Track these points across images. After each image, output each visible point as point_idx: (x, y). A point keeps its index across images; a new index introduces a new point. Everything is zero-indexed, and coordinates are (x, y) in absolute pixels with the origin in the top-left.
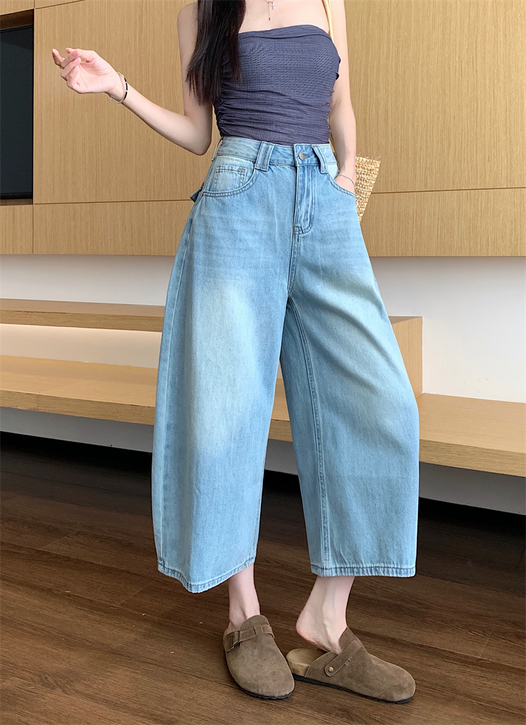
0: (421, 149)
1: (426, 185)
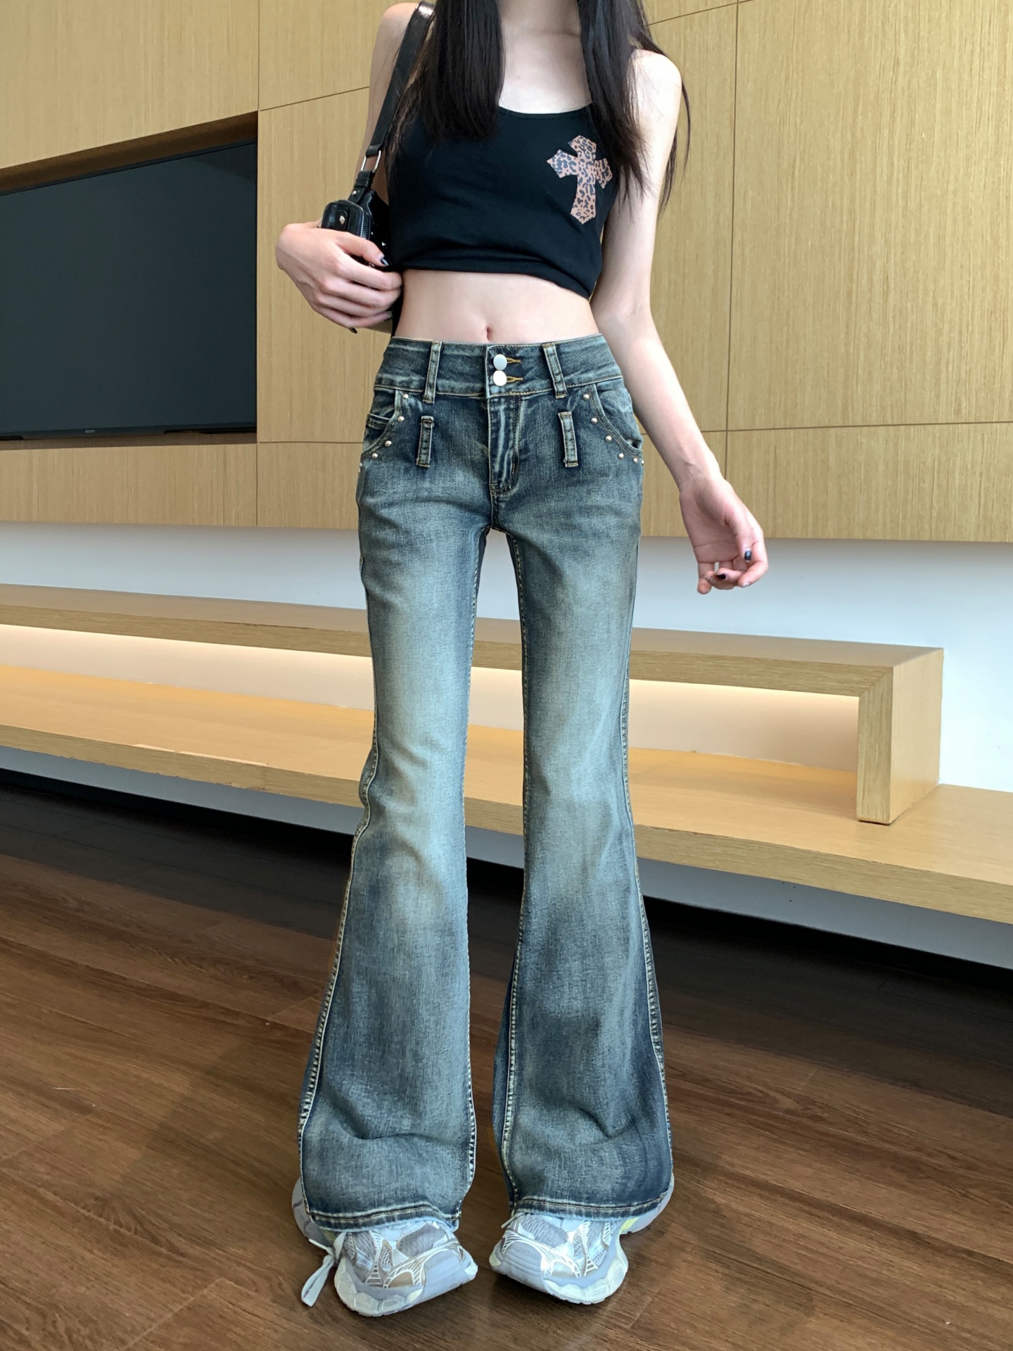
0: (949, 347)
1: (958, 412)
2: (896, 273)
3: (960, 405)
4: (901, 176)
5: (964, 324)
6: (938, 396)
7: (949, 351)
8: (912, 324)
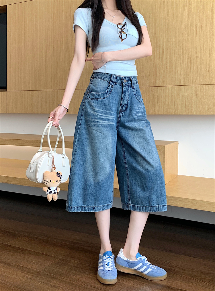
2: (165, 48)
3: (181, 81)
4: (166, 25)
5: (182, 61)
6: (175, 79)
7: (178, 68)
8: (169, 61)
